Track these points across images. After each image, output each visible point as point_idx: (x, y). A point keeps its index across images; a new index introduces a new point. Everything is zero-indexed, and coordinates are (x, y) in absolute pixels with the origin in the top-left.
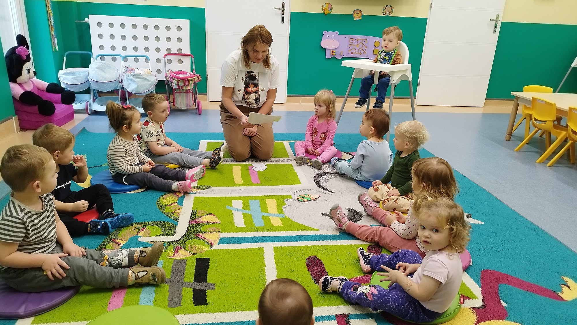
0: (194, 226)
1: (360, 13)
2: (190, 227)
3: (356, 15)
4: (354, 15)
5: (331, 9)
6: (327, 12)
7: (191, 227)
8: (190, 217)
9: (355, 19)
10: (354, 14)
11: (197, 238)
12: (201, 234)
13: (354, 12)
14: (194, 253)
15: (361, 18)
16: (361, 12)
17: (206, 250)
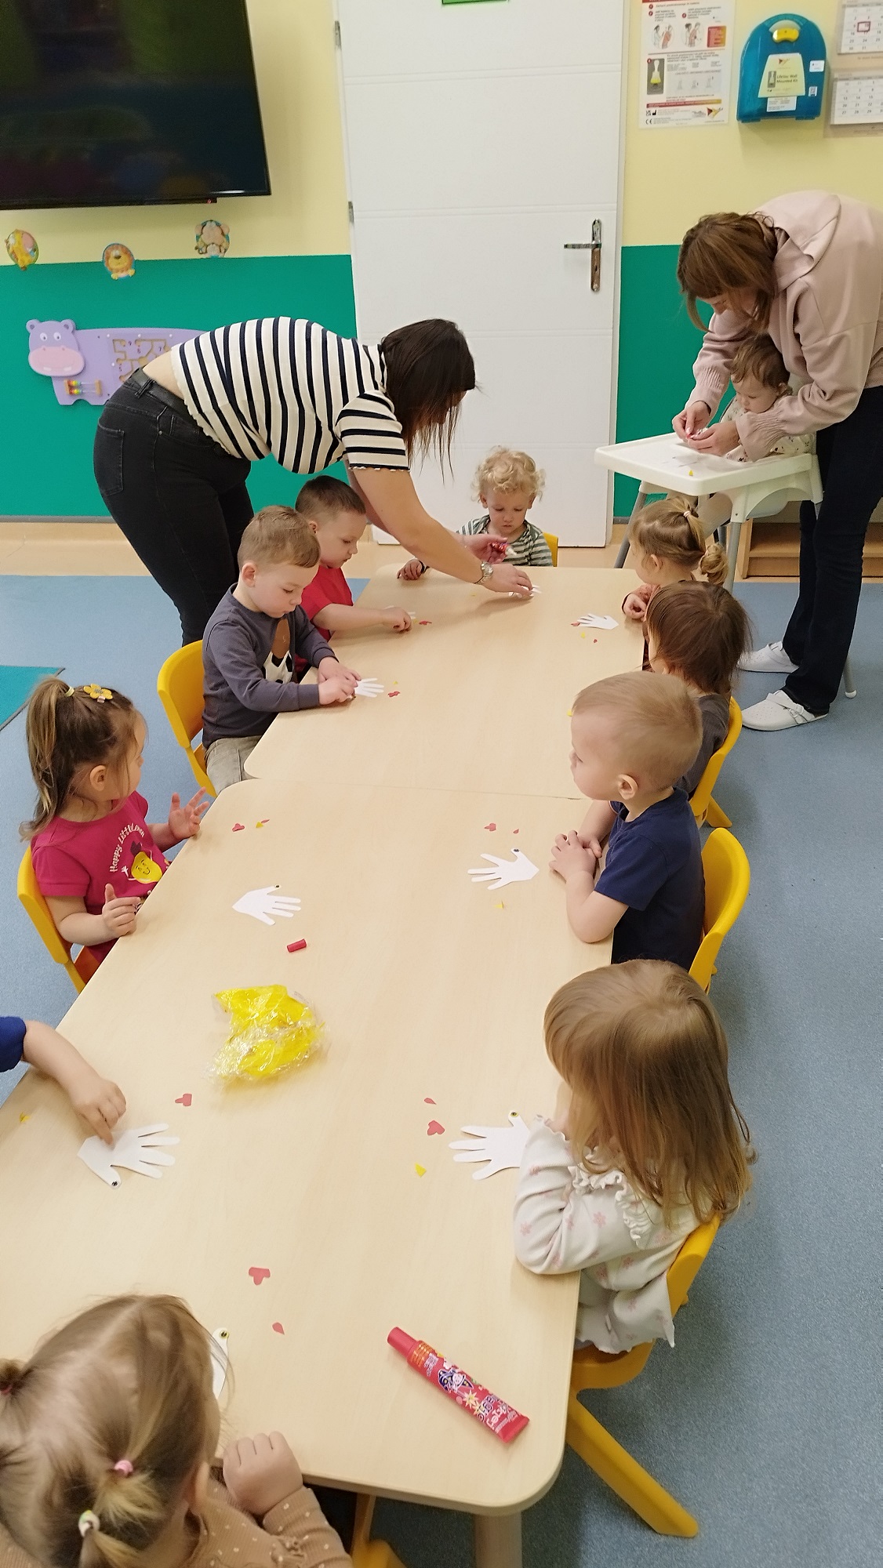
1: (124, 257)
3: (113, 264)
4: (108, 264)
5: (35, 249)
6: (24, 260)
9: (114, 276)
10: (108, 258)
13: (106, 255)
15: (131, 272)
16: (127, 252)
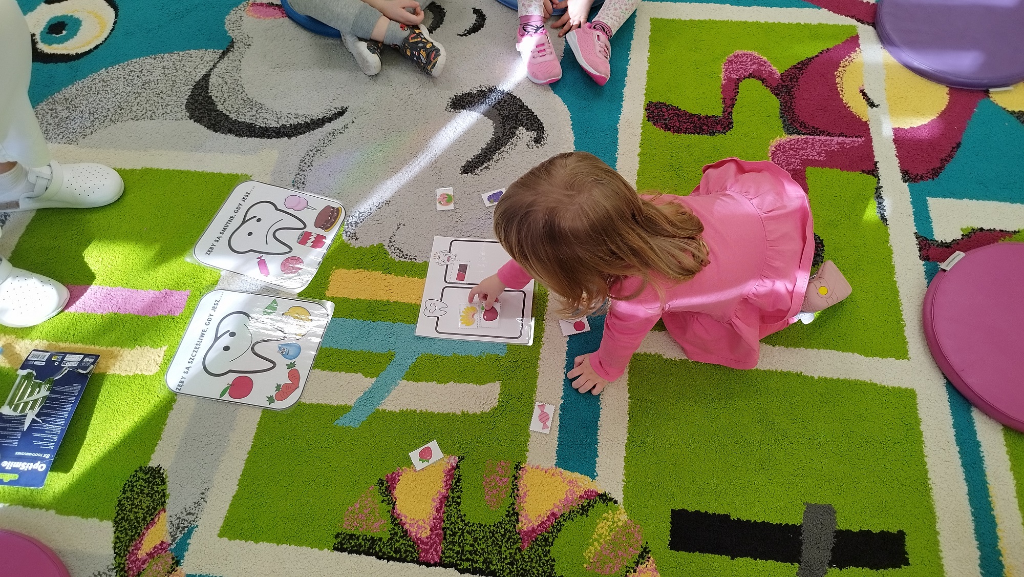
0: (457, 548)
2: (466, 565)
7: (468, 560)
8: (389, 559)
11: (546, 540)
12: (524, 525)
14: (641, 556)
17: (624, 517)
